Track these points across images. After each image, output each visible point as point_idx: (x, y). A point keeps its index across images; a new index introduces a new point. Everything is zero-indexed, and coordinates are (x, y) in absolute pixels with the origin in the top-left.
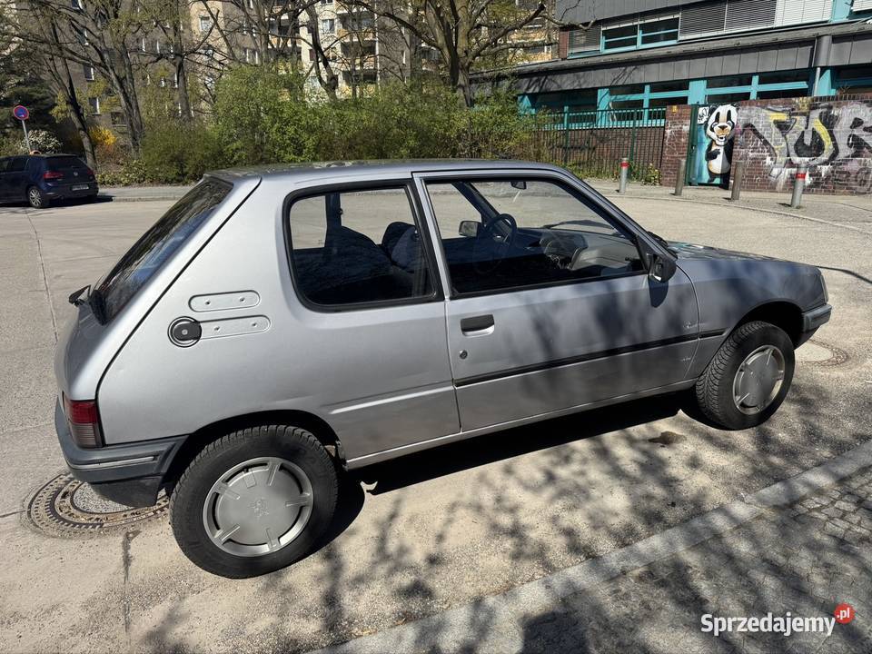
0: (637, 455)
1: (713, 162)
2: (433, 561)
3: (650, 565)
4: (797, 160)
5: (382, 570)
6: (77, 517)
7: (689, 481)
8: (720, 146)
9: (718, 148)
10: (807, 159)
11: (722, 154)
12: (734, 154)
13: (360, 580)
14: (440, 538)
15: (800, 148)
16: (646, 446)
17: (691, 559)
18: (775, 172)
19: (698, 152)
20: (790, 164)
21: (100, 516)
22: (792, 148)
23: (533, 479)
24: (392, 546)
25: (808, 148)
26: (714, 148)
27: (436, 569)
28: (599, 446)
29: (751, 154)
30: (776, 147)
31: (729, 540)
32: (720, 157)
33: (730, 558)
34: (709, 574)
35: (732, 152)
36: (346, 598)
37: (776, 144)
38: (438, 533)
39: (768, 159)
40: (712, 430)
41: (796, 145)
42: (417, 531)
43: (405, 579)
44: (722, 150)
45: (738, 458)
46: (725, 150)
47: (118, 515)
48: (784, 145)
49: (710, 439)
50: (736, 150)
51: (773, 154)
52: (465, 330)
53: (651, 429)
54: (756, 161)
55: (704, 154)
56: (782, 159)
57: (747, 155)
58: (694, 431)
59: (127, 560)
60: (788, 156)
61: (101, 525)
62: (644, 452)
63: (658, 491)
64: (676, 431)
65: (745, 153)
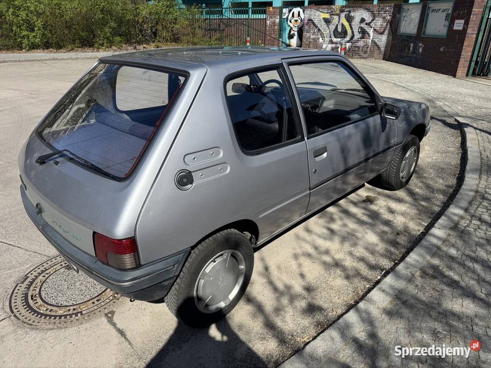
0: (363, 211)
1: (292, 40)
2: (309, 289)
3: (421, 269)
4: (335, 40)
5: (285, 301)
6: (56, 311)
7: (396, 221)
8: (295, 31)
9: (294, 32)
10: (339, 39)
11: (296, 35)
12: (304, 36)
13: (278, 310)
14: (302, 276)
15: (336, 33)
16: (363, 205)
17: (436, 262)
18: (324, 46)
19: (284, 35)
20: (331, 42)
21: (75, 307)
22: (332, 33)
23: (323, 233)
24: (280, 286)
25: (340, 33)
26: (292, 32)
27: (313, 294)
28: (341, 209)
29: (312, 36)
30: (324, 33)
31: (445, 249)
32: (296, 38)
33: (452, 258)
34: (451, 268)
35: (302, 35)
36: (279, 322)
37: (324, 31)
38: (299, 273)
39: (321, 39)
40: (386, 191)
41: (334, 32)
42: (287, 274)
43: (303, 304)
44: (296, 34)
45: (407, 205)
46: (298, 33)
47: (88, 303)
48: (328, 32)
49: (389, 197)
50: (305, 33)
51: (323, 37)
52: (315, 157)
53: (358, 195)
54: (315, 40)
55: (287, 36)
56: (327, 39)
57: (310, 37)
58: (379, 194)
59: (122, 333)
60: (330, 38)
61: (81, 313)
62: (365, 209)
63: (386, 229)
64: (371, 194)
65: (309, 35)
